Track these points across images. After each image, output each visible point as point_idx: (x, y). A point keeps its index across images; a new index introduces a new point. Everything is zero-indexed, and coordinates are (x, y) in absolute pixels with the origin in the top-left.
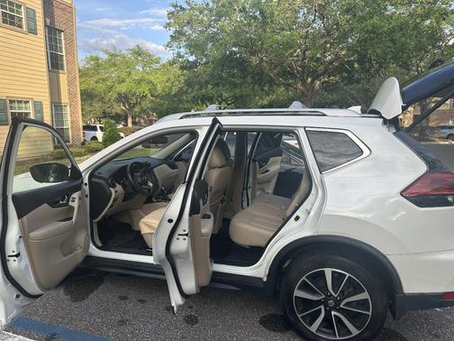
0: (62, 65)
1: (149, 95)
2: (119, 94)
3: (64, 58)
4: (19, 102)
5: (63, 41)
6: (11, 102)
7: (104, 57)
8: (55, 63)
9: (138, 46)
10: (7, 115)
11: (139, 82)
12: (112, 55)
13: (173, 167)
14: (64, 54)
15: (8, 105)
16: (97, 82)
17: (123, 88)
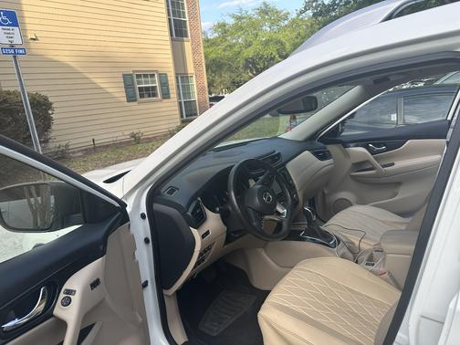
0: (186, 31)
1: (277, 56)
2: (246, 60)
3: (188, 23)
4: (146, 76)
5: (185, 5)
6: (138, 76)
7: (231, 21)
8: (178, 30)
9: (264, 3)
10: (134, 90)
11: (267, 43)
12: (239, 18)
13: (322, 155)
14: (187, 19)
15: (135, 80)
16: (224, 50)
17: (249, 53)
